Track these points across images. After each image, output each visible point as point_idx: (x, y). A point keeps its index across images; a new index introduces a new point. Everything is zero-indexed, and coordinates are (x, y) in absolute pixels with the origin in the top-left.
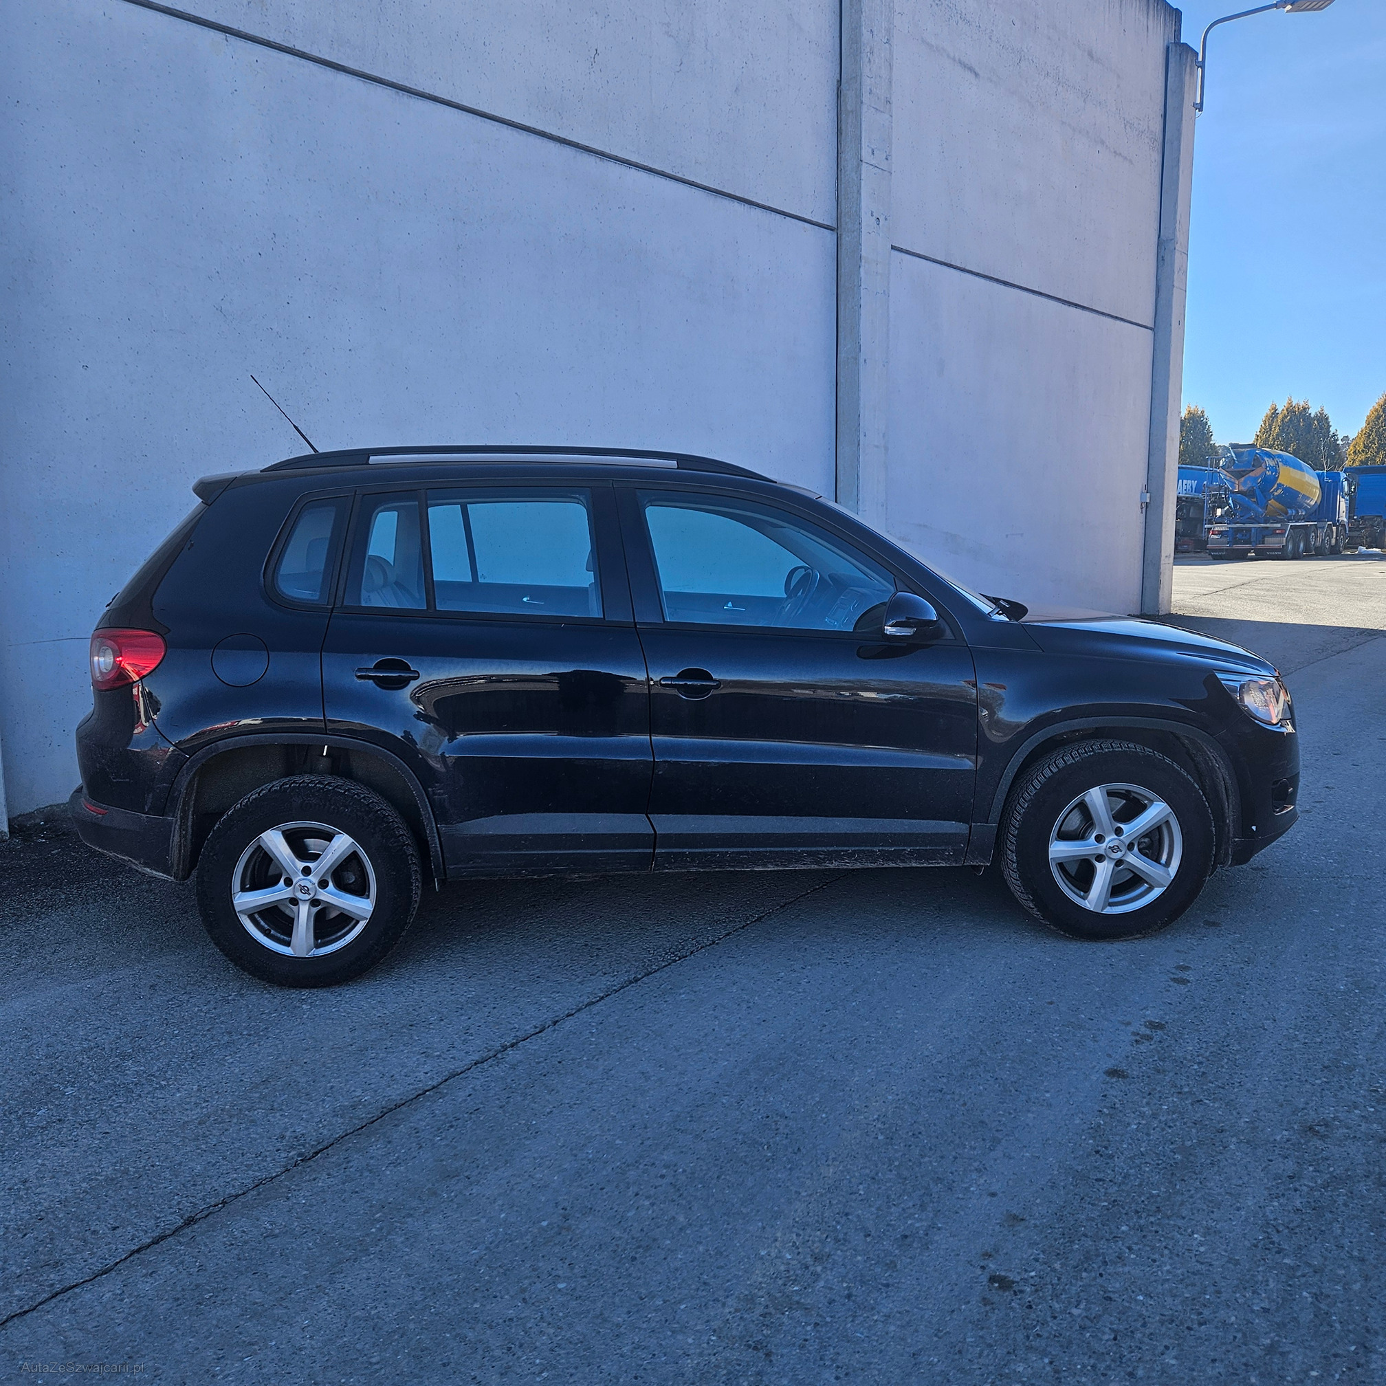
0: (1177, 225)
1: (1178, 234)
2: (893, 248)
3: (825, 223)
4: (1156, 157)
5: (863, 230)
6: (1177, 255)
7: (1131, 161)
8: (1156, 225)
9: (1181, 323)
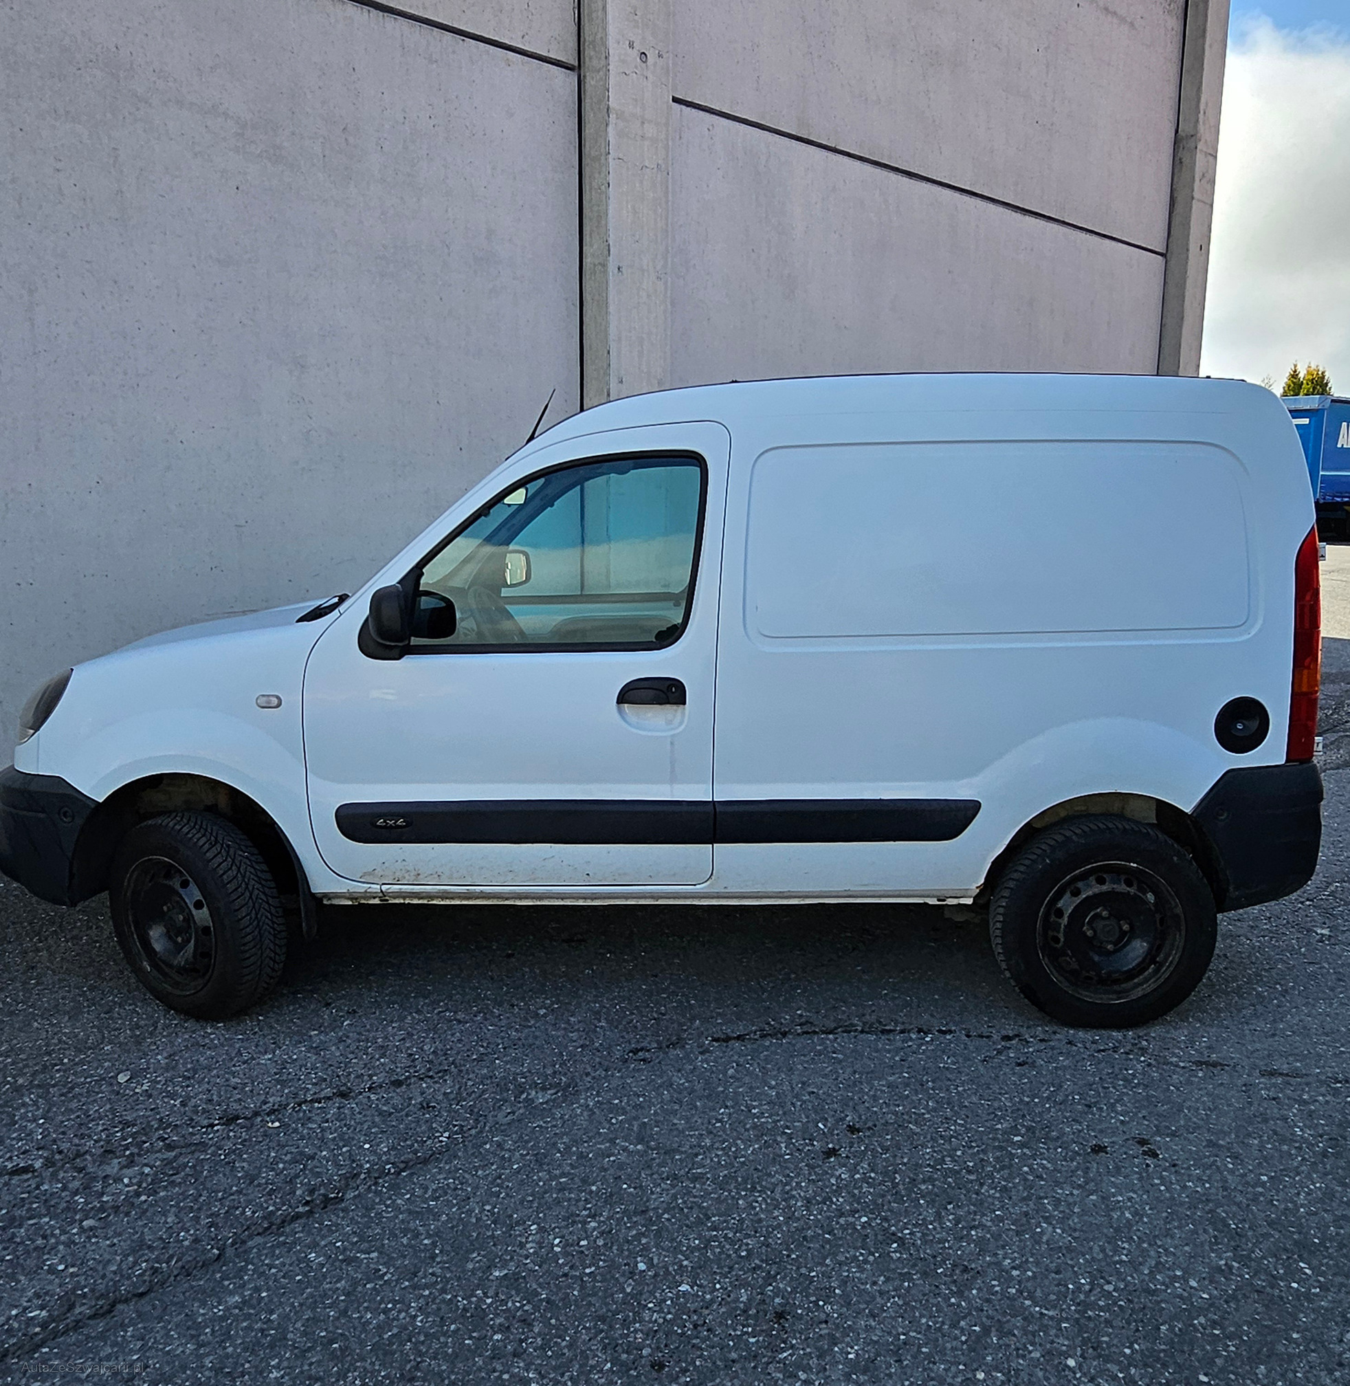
0: (1201, 115)
1: (1201, 127)
2: (675, 100)
3: (552, 55)
4: (1174, 23)
5: (611, 67)
6: (1199, 157)
7: (1132, 24)
8: (1173, 118)
9: (1204, 248)
